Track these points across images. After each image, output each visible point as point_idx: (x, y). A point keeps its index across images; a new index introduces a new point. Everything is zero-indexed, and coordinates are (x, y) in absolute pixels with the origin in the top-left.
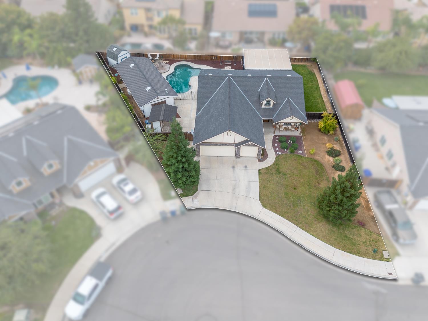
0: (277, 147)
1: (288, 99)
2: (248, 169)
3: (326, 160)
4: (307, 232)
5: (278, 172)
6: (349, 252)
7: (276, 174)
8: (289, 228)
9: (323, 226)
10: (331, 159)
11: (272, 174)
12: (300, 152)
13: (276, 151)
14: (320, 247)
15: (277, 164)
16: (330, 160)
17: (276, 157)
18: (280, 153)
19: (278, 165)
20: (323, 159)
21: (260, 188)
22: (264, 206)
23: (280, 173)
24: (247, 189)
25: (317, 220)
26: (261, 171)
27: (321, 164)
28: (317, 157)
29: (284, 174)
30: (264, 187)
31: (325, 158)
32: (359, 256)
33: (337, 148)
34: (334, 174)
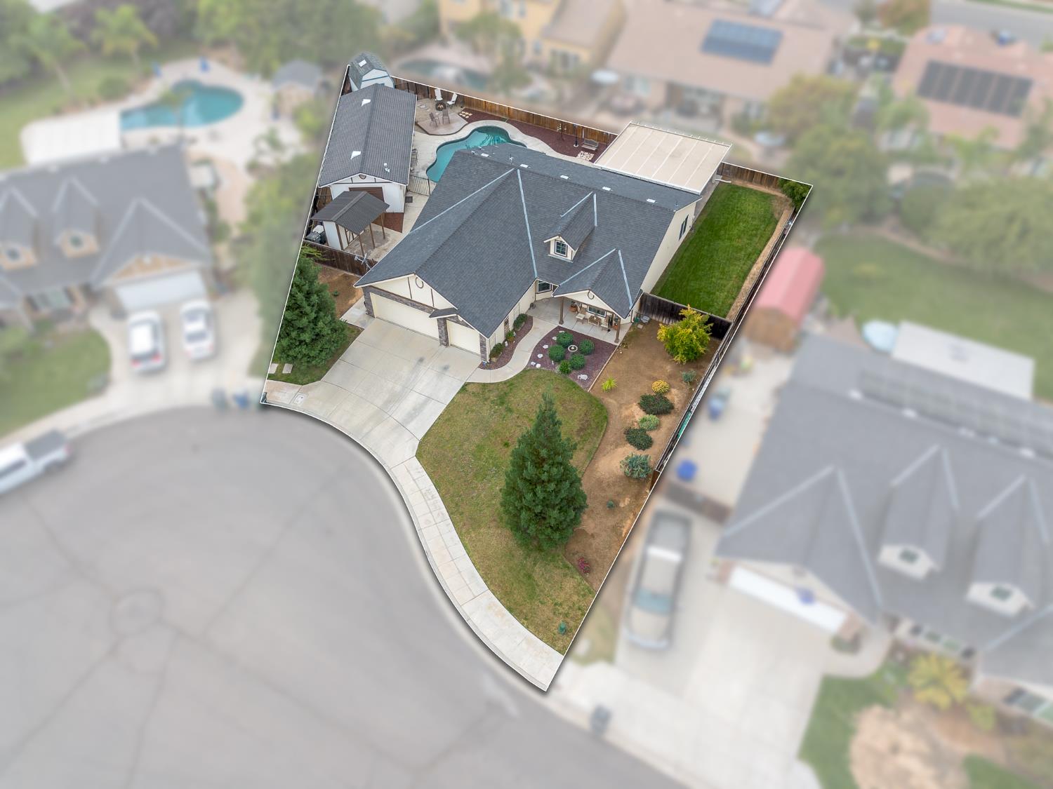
0: (543, 351)
1: (616, 253)
2: (447, 373)
3: (626, 413)
4: (460, 534)
5: (502, 400)
6: (510, 610)
7: (492, 402)
8: (431, 512)
9: (498, 538)
10: (638, 414)
11: (486, 400)
12: (584, 377)
13: (534, 358)
14: (460, 572)
15: (512, 384)
16: (634, 417)
17: (525, 371)
18: (538, 366)
19: (511, 387)
20: (620, 407)
21: (439, 418)
22: (419, 455)
23: (502, 403)
24: (413, 412)
25: (499, 520)
26: (469, 388)
27: (606, 418)
28: (611, 402)
29: (509, 410)
30: (449, 420)
31: (627, 409)
32: (523, 624)
33: (675, 396)
34: (616, 447)
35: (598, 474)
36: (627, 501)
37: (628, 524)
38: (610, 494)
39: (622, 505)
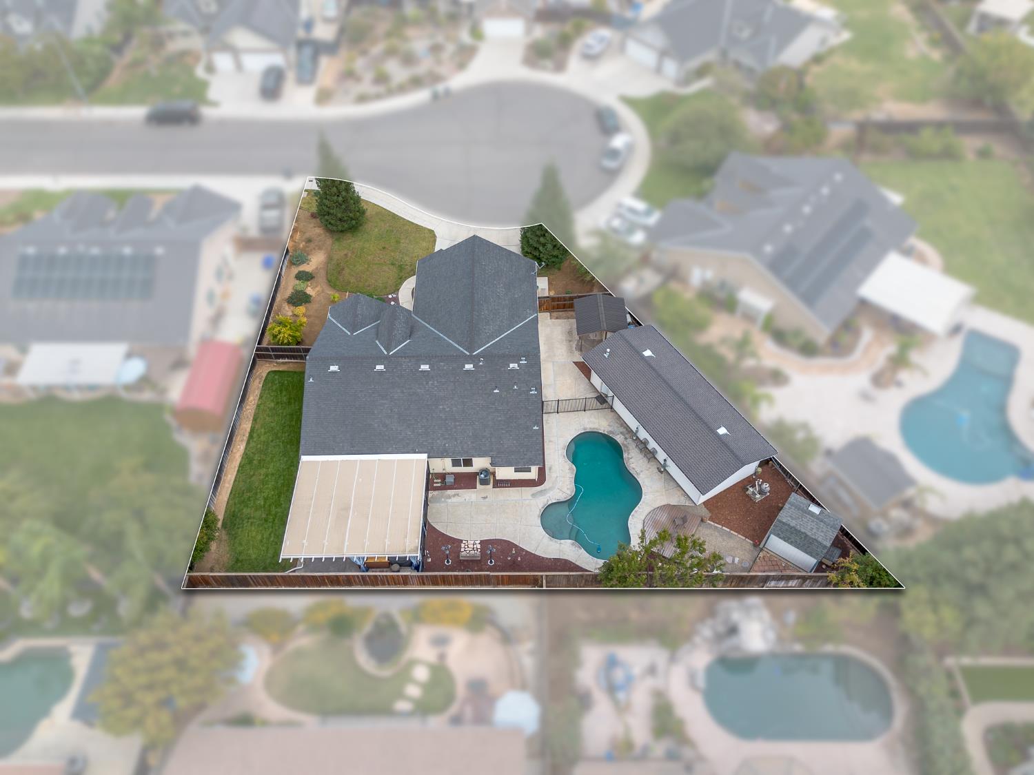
3: (317, 289)
5: (401, 268)
10: (309, 291)
11: (411, 265)
13: (396, 299)
15: (400, 278)
17: (398, 290)
18: (390, 297)
20: (323, 291)
22: (432, 231)
23: (400, 266)
27: (329, 282)
29: (393, 264)
31: (318, 291)
33: (288, 311)
34: (317, 268)
35: (323, 251)
36: (301, 246)
37: (298, 236)
38: (312, 245)
39: (304, 243)
